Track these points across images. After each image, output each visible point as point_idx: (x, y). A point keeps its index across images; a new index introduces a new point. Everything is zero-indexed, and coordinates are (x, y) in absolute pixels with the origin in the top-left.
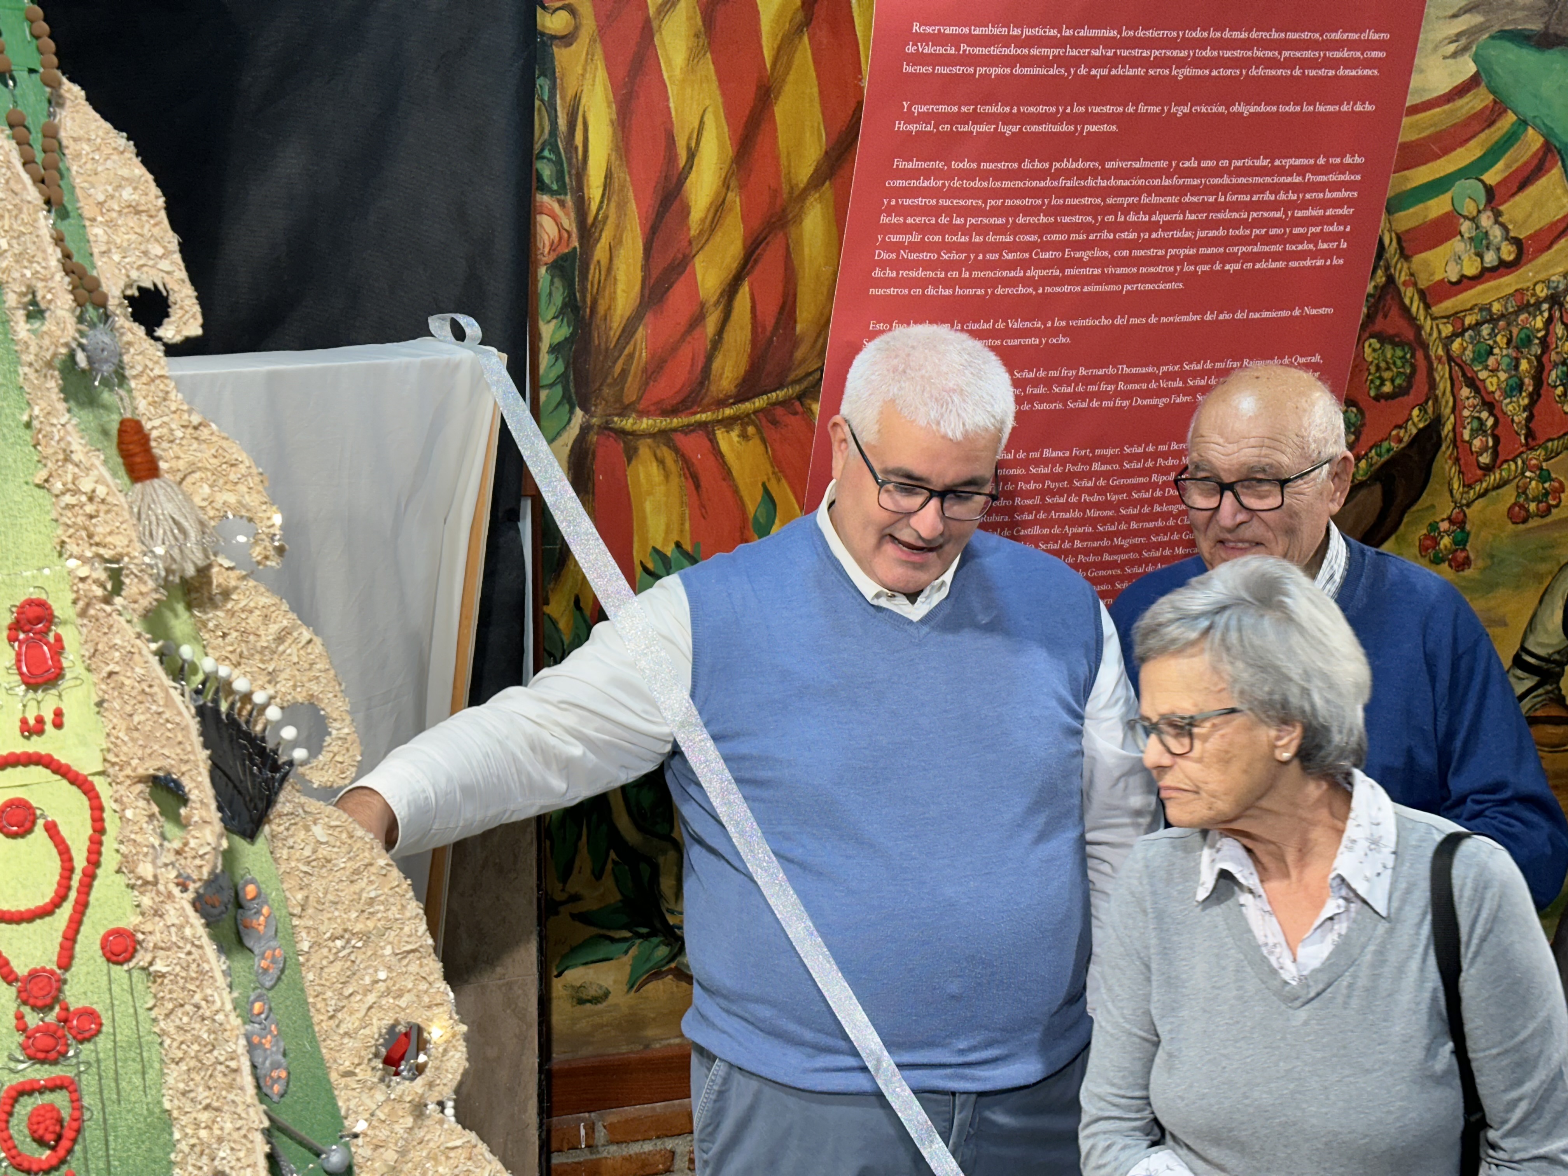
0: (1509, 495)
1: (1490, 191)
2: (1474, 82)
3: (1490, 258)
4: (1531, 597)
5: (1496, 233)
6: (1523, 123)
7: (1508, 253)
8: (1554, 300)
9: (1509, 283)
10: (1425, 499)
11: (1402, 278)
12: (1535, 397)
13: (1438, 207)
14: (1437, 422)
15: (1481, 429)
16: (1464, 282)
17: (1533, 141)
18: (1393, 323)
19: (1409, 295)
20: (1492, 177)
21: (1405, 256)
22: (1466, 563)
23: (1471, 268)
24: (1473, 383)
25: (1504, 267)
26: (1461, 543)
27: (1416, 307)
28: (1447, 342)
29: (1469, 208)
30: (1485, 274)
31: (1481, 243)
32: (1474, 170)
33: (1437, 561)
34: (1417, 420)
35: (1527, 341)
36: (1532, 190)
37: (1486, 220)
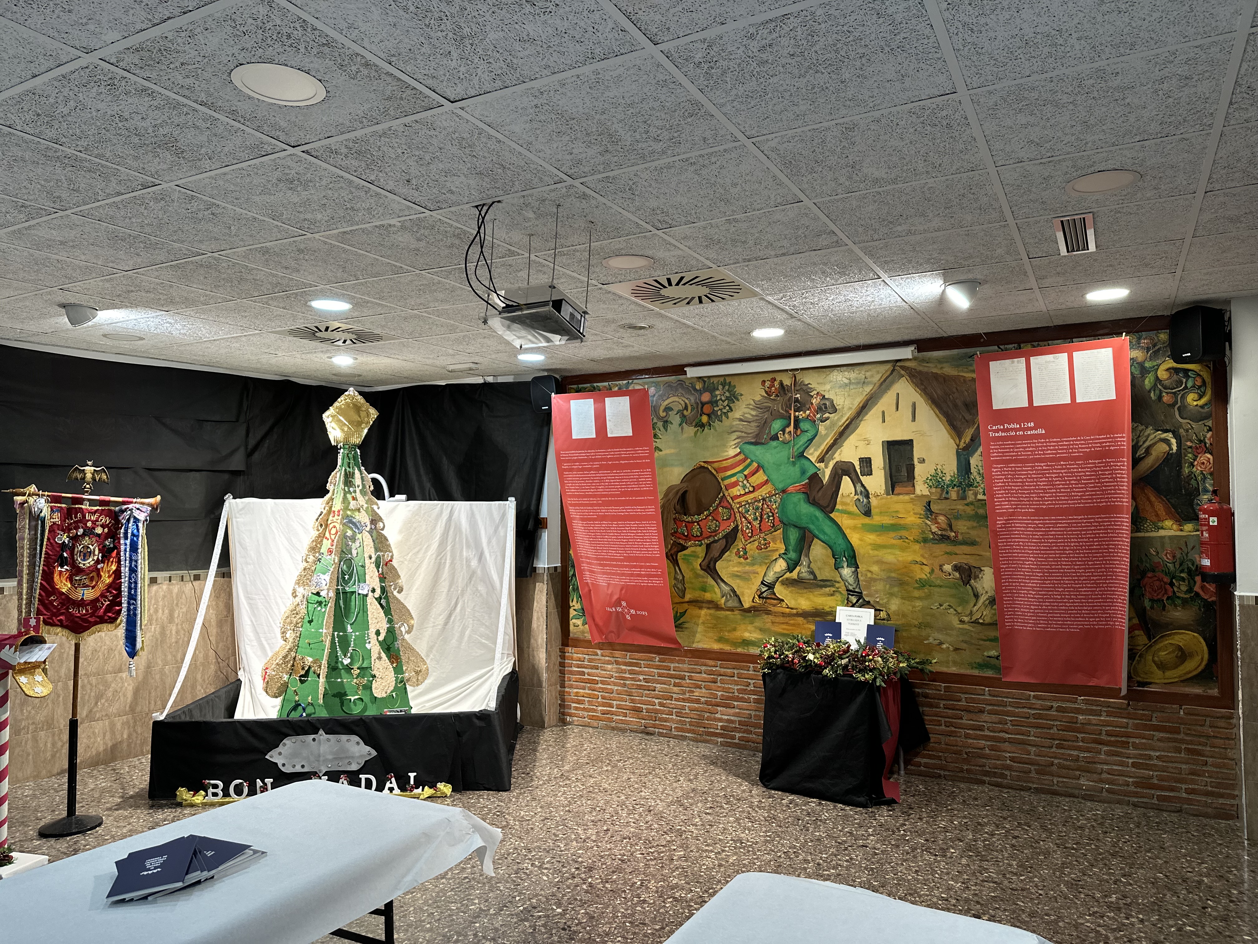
0: (756, 543)
1: (746, 476)
2: (740, 453)
3: (747, 490)
4: (765, 568)
5: (748, 485)
6: (752, 461)
7: (751, 489)
8: (764, 499)
9: (752, 496)
10: (736, 543)
11: (726, 494)
12: (761, 521)
13: (733, 479)
14: (737, 526)
15: (748, 528)
16: (741, 496)
17: (755, 465)
18: (725, 504)
19: (728, 498)
20: (746, 473)
21: (727, 490)
22: (747, 558)
23: (743, 493)
24: (745, 517)
25: (750, 492)
26: (745, 553)
27: (730, 501)
28: (738, 508)
29: (741, 479)
30: (746, 494)
31: (744, 487)
32: (741, 471)
33: (740, 557)
34: (733, 526)
35: (758, 509)
36: (756, 476)
37: (745, 482)
